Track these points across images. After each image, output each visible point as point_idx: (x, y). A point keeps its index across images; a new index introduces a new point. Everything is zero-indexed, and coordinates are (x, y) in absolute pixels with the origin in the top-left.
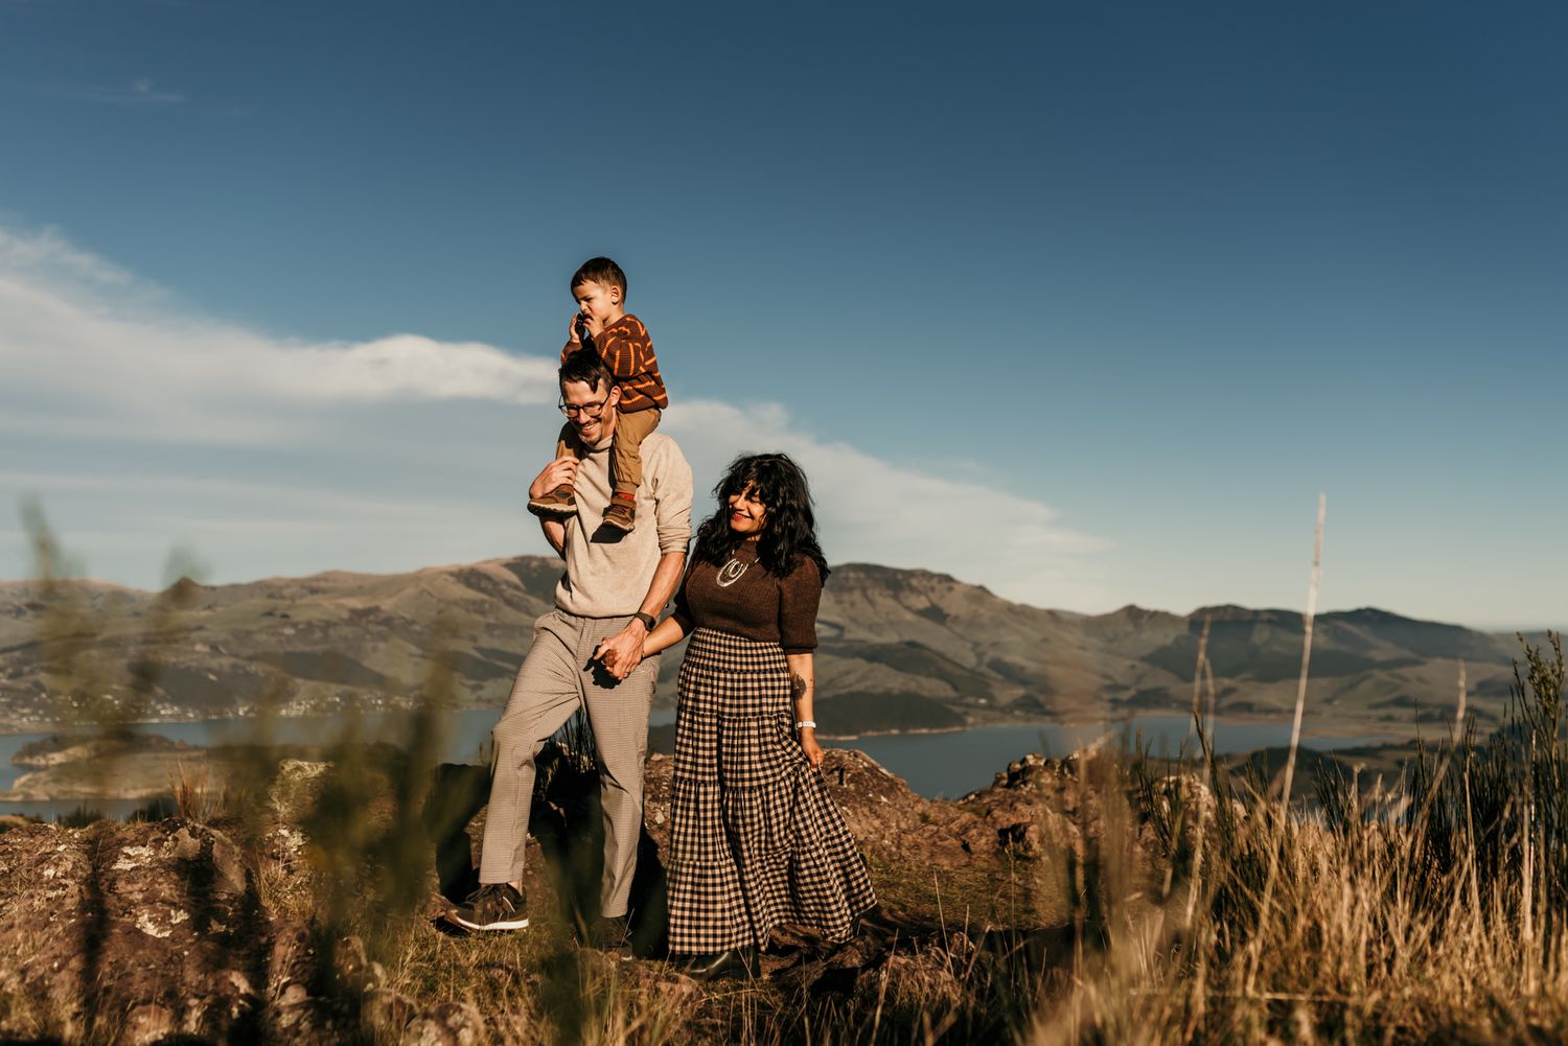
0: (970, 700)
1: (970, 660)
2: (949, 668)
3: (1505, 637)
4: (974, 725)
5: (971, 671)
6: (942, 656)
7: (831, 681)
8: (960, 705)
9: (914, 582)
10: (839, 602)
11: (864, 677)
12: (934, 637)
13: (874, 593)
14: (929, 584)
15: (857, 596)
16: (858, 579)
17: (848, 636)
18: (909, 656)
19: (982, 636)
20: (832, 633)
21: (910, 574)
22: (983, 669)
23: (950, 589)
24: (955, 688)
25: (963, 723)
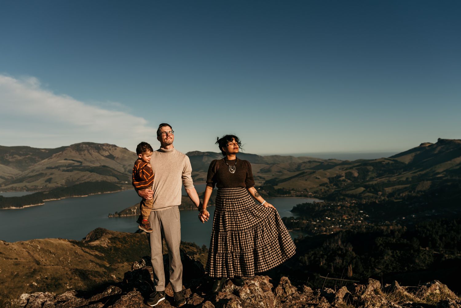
0: (123, 182)
1: (122, 170)
2: (116, 173)
3: (267, 157)
4: (124, 189)
5: (123, 173)
6: (114, 169)
7: (78, 179)
8: (120, 184)
9: (104, 147)
10: (80, 154)
11: (89, 177)
12: (111, 164)
13: (92, 151)
14: (109, 148)
15: (86, 152)
16: (86, 147)
17: (83, 165)
18: (103, 170)
19: (126, 163)
20: (78, 164)
21: (103, 145)
22: (126, 173)
23: (116, 149)
24: (118, 179)
25: (121, 189)
